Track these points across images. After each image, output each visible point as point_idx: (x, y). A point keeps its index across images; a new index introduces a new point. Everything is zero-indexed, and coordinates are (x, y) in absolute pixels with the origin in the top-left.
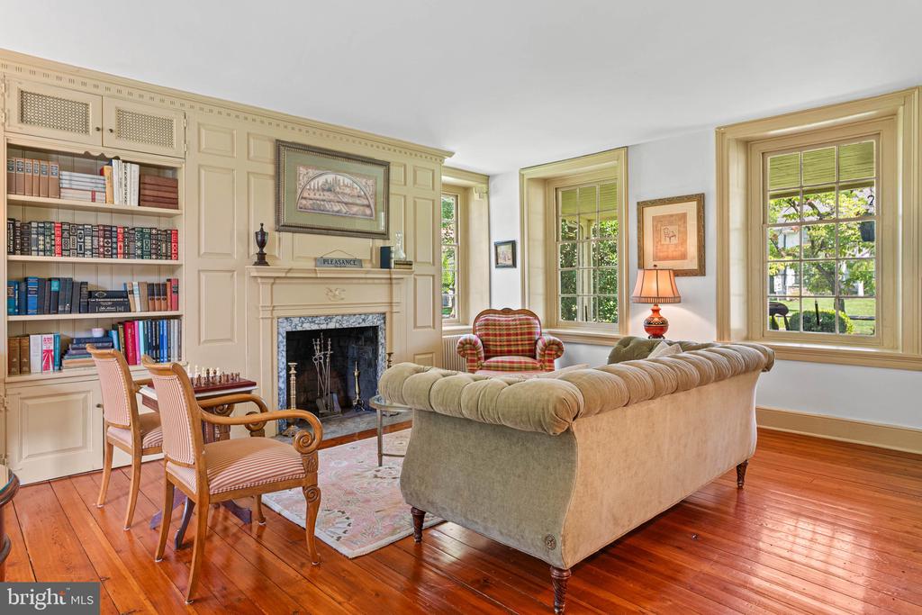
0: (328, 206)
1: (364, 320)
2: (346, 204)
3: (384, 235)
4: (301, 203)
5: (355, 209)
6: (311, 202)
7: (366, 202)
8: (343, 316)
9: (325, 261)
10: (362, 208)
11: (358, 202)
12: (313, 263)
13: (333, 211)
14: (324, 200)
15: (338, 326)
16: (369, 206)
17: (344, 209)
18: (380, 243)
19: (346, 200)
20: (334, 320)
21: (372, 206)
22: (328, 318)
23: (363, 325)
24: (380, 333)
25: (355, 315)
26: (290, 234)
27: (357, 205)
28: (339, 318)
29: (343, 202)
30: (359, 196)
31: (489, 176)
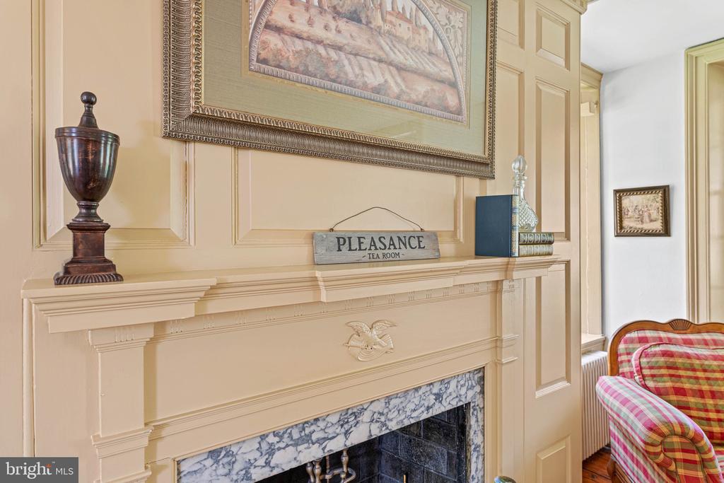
0: (350, 69)
1: (438, 397)
2: (400, 69)
3: (482, 167)
4: (265, 44)
5: (421, 88)
6: (299, 45)
7: (447, 73)
8: (388, 399)
9: (343, 242)
10: (437, 87)
11: (430, 69)
12: (302, 252)
13: (365, 86)
14: (339, 48)
15: (376, 432)
16: (453, 85)
17: (395, 84)
18: (474, 188)
19: (399, 58)
20: (366, 417)
21: (461, 86)
22: (349, 417)
23: (438, 409)
24: (473, 421)
25: (417, 389)
26: (227, 152)
27: (427, 76)
28: (378, 407)
29: (390, 64)
30: (430, 53)
31: (602, 75)
